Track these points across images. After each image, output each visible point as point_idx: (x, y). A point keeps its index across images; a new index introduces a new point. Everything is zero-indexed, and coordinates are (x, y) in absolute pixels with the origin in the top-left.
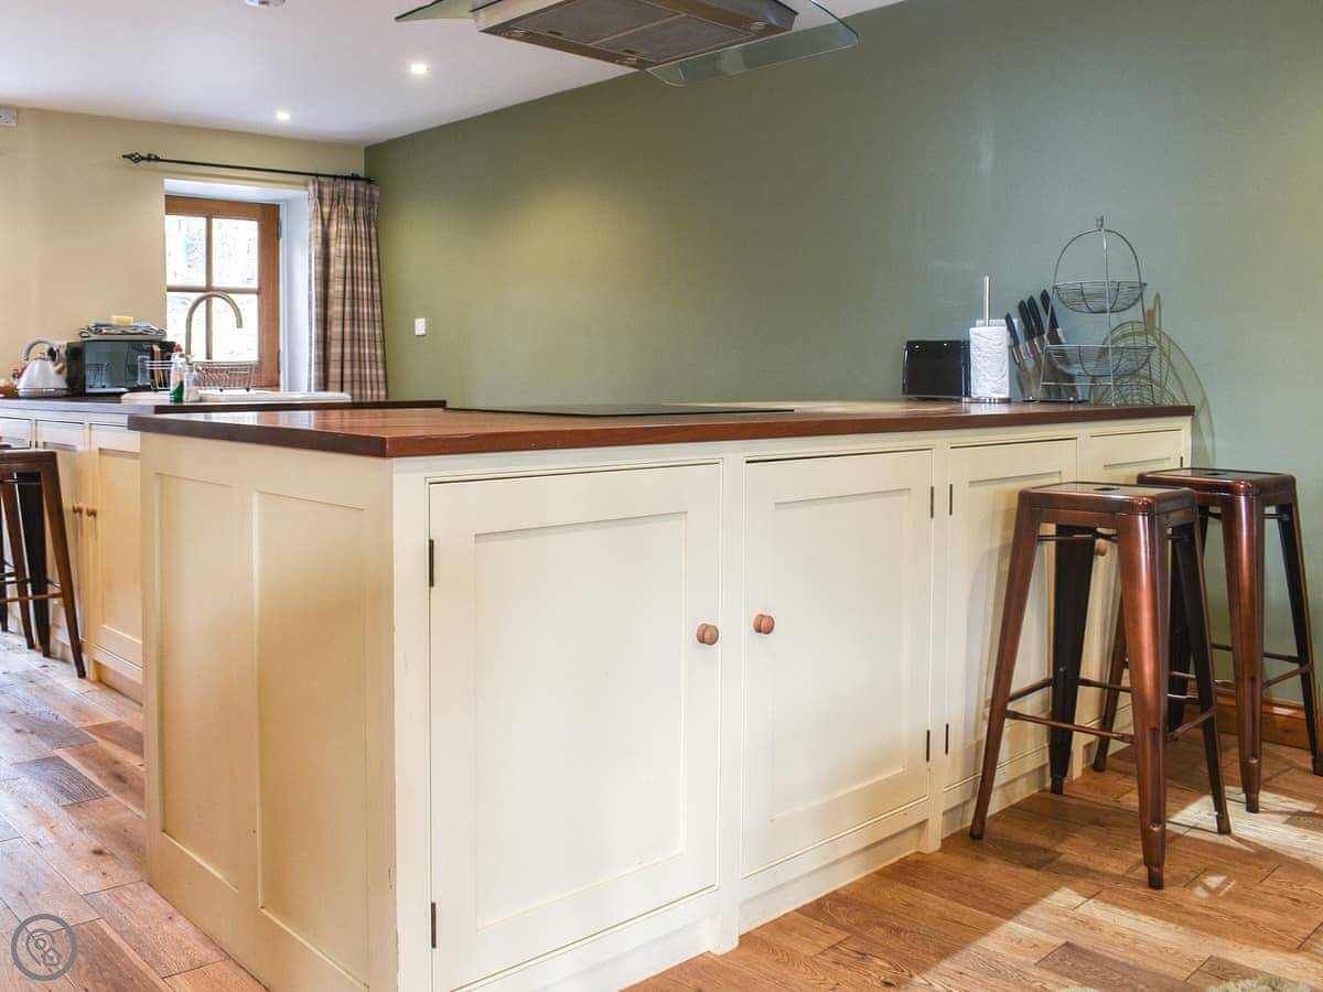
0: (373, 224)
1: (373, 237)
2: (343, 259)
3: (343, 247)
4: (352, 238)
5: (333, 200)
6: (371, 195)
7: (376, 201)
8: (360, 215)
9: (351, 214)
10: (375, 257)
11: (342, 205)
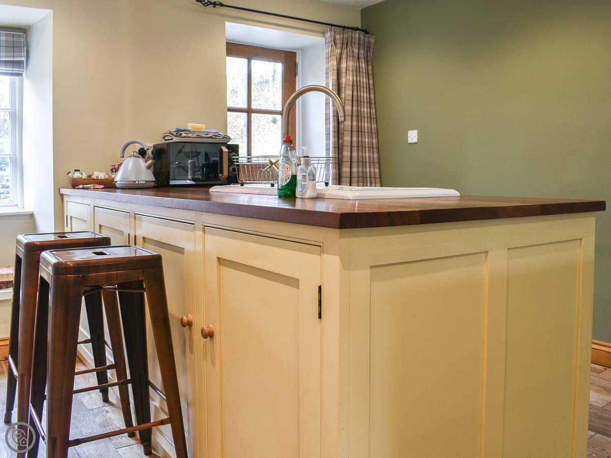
0: (370, 63)
1: (370, 72)
2: (351, 87)
3: (351, 78)
4: (357, 71)
5: (343, 44)
6: (369, 42)
7: (372, 46)
8: (361, 56)
9: (356, 55)
10: (371, 87)
11: (349, 47)
